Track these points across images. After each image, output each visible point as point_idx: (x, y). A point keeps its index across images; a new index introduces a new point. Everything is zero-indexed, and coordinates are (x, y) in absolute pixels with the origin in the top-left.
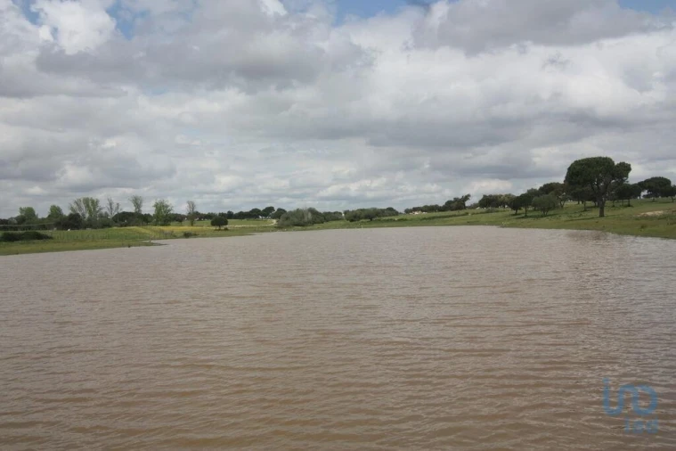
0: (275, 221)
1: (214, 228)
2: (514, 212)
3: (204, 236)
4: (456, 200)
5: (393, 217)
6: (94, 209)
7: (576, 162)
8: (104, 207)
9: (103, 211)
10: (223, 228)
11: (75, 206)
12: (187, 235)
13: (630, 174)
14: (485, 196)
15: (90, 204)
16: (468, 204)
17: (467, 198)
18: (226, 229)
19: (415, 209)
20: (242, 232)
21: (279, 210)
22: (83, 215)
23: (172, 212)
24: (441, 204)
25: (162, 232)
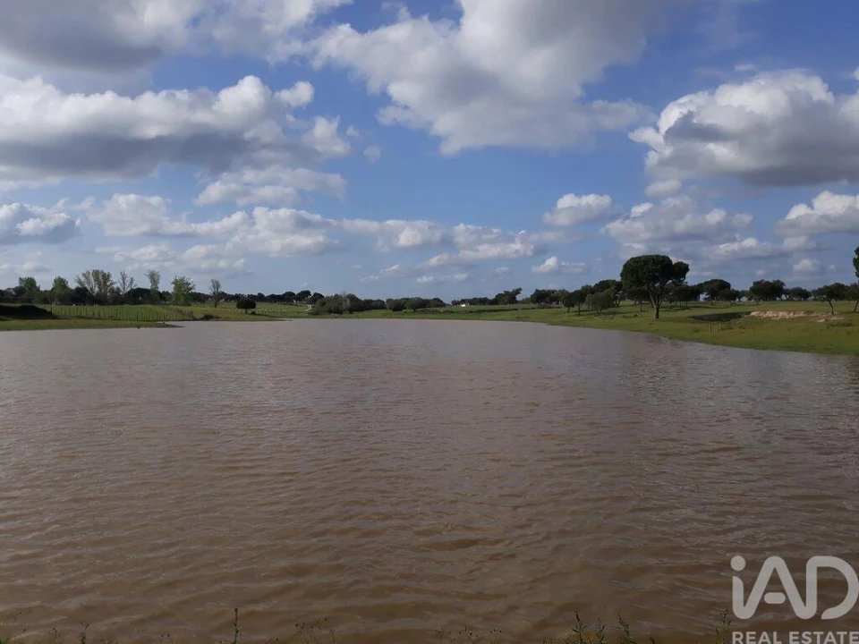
0: (310, 307)
1: (240, 310)
2: (567, 309)
3: (227, 319)
4: (507, 293)
5: (438, 309)
6: (105, 283)
7: (633, 258)
8: (116, 282)
9: (115, 286)
10: (250, 311)
11: (83, 279)
12: (207, 318)
13: (688, 275)
14: (537, 291)
15: (100, 278)
16: (519, 298)
17: (518, 291)
18: (253, 313)
19: (463, 301)
20: (271, 317)
21: (316, 294)
22: (91, 289)
23: (193, 291)
24: (491, 296)
25: (181, 312)
